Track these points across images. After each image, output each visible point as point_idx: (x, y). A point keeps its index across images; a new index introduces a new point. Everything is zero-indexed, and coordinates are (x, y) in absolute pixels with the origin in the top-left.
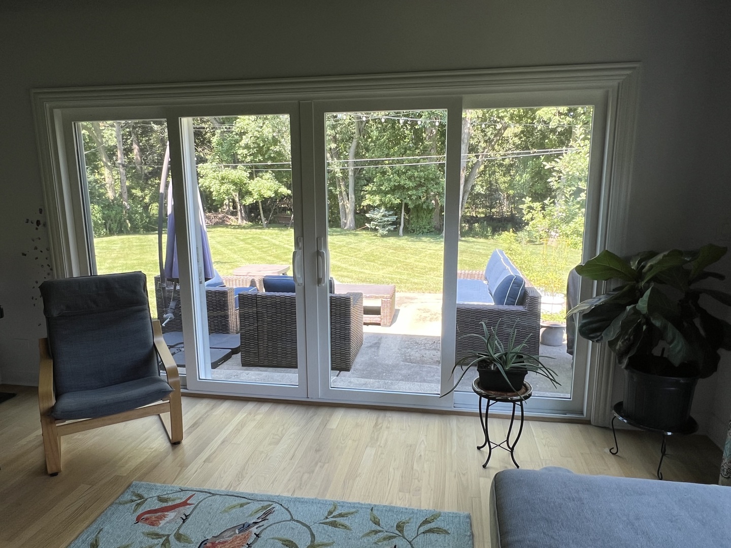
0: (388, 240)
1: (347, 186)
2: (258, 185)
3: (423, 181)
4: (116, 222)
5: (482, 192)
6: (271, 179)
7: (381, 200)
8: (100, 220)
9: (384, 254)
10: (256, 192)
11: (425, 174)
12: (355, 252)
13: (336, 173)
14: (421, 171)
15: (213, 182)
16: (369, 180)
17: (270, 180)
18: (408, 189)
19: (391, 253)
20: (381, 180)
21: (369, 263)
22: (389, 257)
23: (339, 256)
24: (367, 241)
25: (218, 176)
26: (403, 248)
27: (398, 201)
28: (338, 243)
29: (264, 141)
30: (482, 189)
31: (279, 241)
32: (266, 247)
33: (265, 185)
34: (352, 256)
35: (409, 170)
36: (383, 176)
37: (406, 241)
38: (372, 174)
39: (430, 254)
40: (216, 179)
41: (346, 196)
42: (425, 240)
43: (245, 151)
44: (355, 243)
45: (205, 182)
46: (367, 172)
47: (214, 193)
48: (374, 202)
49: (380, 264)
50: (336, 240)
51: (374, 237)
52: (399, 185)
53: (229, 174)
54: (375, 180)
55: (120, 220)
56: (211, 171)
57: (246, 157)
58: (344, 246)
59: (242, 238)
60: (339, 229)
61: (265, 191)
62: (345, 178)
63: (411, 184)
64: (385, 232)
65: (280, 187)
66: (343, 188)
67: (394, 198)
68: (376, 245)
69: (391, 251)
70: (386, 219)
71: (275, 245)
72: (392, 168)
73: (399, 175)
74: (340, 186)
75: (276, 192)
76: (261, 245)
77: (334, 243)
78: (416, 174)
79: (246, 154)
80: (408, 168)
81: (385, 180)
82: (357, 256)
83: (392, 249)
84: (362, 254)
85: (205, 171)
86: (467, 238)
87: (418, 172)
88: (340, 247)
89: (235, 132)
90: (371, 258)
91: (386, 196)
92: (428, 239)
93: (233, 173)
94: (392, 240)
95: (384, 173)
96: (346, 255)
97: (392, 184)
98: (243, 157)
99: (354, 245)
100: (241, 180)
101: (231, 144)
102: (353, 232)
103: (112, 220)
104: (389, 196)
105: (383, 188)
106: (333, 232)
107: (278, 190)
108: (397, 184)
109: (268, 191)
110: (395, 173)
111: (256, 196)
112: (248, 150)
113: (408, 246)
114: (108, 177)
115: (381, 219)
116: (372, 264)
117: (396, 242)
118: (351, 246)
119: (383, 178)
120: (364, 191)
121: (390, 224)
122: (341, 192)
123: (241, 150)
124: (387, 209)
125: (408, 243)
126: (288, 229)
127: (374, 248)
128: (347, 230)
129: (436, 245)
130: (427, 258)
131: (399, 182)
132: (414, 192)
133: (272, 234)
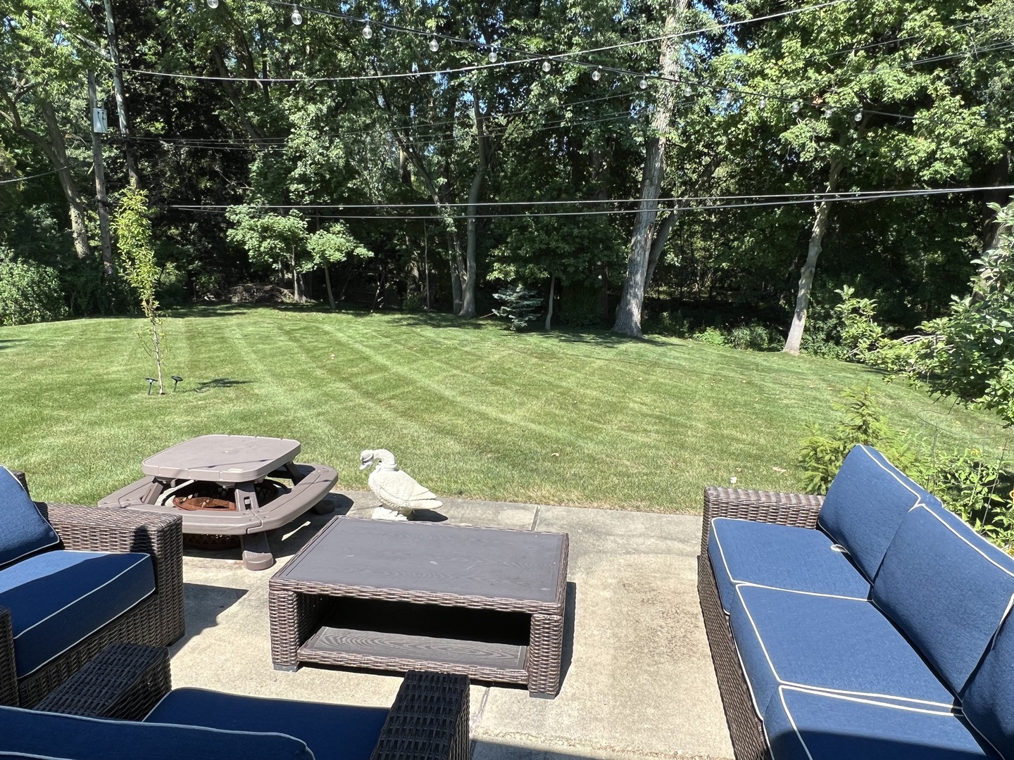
0: (528, 338)
1: (464, 248)
2: (321, 242)
3: (586, 243)
4: (85, 296)
5: (677, 264)
6: (344, 234)
7: (517, 272)
8: (56, 292)
9: (522, 366)
10: (317, 253)
11: (590, 233)
12: (473, 361)
13: (448, 227)
14: (584, 227)
15: (249, 235)
16: (499, 240)
17: (341, 235)
18: (562, 256)
19: (533, 364)
20: (519, 241)
21: (496, 388)
22: (531, 373)
23: (444, 370)
24: (494, 339)
25: (257, 226)
26: (553, 355)
27: (546, 275)
28: (446, 341)
29: (331, 172)
30: (676, 259)
31: (349, 337)
32: (322, 348)
33: (332, 242)
34: (467, 372)
35: (564, 224)
36: (522, 234)
37: (556, 340)
38: (505, 229)
39: (600, 368)
40: (254, 230)
41: (463, 263)
42: (588, 339)
43: (301, 187)
44: (473, 343)
45: (237, 234)
46: (495, 226)
47: (251, 253)
48: (507, 274)
49: (517, 392)
50: (443, 335)
51: (506, 332)
52: (548, 248)
53: (274, 223)
54: (509, 240)
55: (93, 293)
56: (247, 217)
57: (303, 197)
58: (456, 348)
59: (288, 328)
60: (450, 316)
61: (332, 252)
62: (462, 235)
63: (567, 248)
64: (523, 324)
65: (356, 247)
66: (459, 252)
67: (539, 269)
68: (509, 347)
69: (534, 360)
70: (526, 303)
71: (339, 343)
72: (537, 220)
73: (548, 233)
74: (453, 247)
75: (349, 254)
76: (316, 344)
77: (439, 343)
78: (576, 231)
79: (303, 192)
80: (562, 221)
81: (525, 239)
82: (477, 371)
83: (536, 357)
84: (483, 366)
85: (237, 217)
86: (651, 336)
87: (578, 228)
88: (449, 349)
89: (287, 155)
90: (499, 377)
91: (525, 266)
92: (592, 336)
93: (280, 221)
94: (534, 339)
95: (523, 228)
96: (457, 368)
97: (537, 246)
98: (298, 196)
99: (472, 346)
100: (294, 233)
101: (280, 174)
102: (473, 321)
103: (79, 292)
104: (531, 265)
105: (521, 252)
106: (440, 320)
107: (353, 251)
108: (543, 247)
109: (337, 253)
110: (542, 228)
111: (317, 260)
112: (306, 186)
113: (562, 351)
114: (76, 222)
115: (517, 303)
116: (502, 390)
117: (541, 342)
118: (467, 349)
119: (521, 237)
120: (491, 256)
121: (532, 312)
122: (454, 257)
123: (296, 185)
124: (527, 287)
125: (561, 343)
126: (369, 312)
127: (504, 353)
128: (463, 317)
129: (607, 349)
130: (596, 378)
131: (548, 244)
132: (572, 261)
133: (340, 322)
